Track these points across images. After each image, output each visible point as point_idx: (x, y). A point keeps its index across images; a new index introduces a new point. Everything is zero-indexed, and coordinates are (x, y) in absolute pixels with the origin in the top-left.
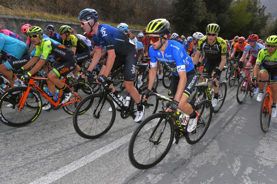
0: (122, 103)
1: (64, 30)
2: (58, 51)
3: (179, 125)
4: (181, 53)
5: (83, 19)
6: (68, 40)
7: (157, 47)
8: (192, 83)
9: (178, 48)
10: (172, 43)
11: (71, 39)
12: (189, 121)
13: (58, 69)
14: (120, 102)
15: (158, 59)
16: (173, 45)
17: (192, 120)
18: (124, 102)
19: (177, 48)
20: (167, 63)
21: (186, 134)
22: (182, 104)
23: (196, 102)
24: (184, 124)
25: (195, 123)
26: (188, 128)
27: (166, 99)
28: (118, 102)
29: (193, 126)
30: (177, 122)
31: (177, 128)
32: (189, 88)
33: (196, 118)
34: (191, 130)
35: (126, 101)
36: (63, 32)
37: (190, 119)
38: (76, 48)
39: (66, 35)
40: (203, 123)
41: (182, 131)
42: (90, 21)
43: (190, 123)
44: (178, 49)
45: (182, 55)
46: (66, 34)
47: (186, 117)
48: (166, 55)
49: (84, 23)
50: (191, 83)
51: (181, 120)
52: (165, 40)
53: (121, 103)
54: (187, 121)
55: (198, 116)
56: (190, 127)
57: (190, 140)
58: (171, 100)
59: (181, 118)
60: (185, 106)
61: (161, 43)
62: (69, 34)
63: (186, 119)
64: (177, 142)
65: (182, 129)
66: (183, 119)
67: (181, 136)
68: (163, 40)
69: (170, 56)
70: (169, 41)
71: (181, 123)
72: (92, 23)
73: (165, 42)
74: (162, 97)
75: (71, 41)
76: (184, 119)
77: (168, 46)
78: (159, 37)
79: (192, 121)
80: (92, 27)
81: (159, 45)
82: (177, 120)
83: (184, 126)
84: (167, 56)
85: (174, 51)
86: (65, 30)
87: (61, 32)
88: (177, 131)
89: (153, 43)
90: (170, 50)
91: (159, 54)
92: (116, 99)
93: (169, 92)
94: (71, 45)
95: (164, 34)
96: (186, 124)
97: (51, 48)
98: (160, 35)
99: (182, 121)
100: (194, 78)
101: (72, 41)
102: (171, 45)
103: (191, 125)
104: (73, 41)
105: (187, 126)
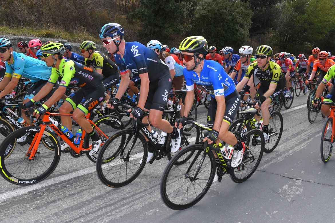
0: (157, 140)
1: (87, 47)
2: (83, 74)
3: (222, 159)
4: (219, 75)
5: (107, 36)
6: (92, 60)
7: (190, 67)
8: (234, 107)
9: (216, 69)
10: (209, 64)
11: (95, 58)
12: (233, 154)
13: (85, 105)
14: (154, 139)
15: (194, 81)
16: (210, 66)
17: (237, 152)
18: (159, 139)
19: (214, 69)
20: (205, 85)
21: (230, 170)
22: (223, 132)
23: (242, 132)
24: (228, 158)
25: (241, 157)
26: (232, 163)
27: (204, 128)
28: (152, 139)
29: (238, 160)
30: (219, 155)
31: (219, 162)
32: (230, 113)
33: (242, 151)
34: (235, 165)
35: (162, 137)
36: (85, 49)
37: (235, 152)
38: (102, 69)
39: (89, 53)
40: (252, 157)
41: (225, 166)
42: (116, 38)
43: (234, 156)
44: (216, 71)
45: (220, 77)
46: (89, 51)
47: (230, 150)
48: (202, 76)
49: (109, 41)
50: (232, 108)
51: (223, 153)
52: (200, 60)
53: (155, 141)
54: (231, 154)
55: (244, 148)
56: (234, 160)
57: (235, 177)
58: (210, 130)
59: (224, 151)
60: (227, 135)
61: (195, 63)
62: (93, 52)
63: (230, 152)
64: (220, 180)
65: (225, 164)
66: (226, 152)
67: (224, 172)
68: (197, 60)
69: (207, 78)
70: (205, 62)
71: (223, 156)
72: (118, 41)
73: (200, 62)
74: (200, 126)
75: (95, 61)
76: (228, 152)
77: (204, 67)
78: (192, 56)
79: (237, 154)
80: (117, 45)
81: (192, 65)
82: (219, 153)
83: (228, 160)
84: (204, 78)
85: (211, 73)
86: (89, 46)
87: (83, 48)
88: (220, 166)
89: (186, 62)
90: (206, 72)
91: (194, 75)
92: (149, 135)
93: (208, 119)
94: (96, 65)
95: (199, 54)
96: (230, 157)
97: (74, 71)
98: (194, 54)
99: (225, 154)
100: (235, 102)
101: (97, 60)
102: (208, 66)
103: (235, 159)
104: (99, 61)
105: (230, 161)
